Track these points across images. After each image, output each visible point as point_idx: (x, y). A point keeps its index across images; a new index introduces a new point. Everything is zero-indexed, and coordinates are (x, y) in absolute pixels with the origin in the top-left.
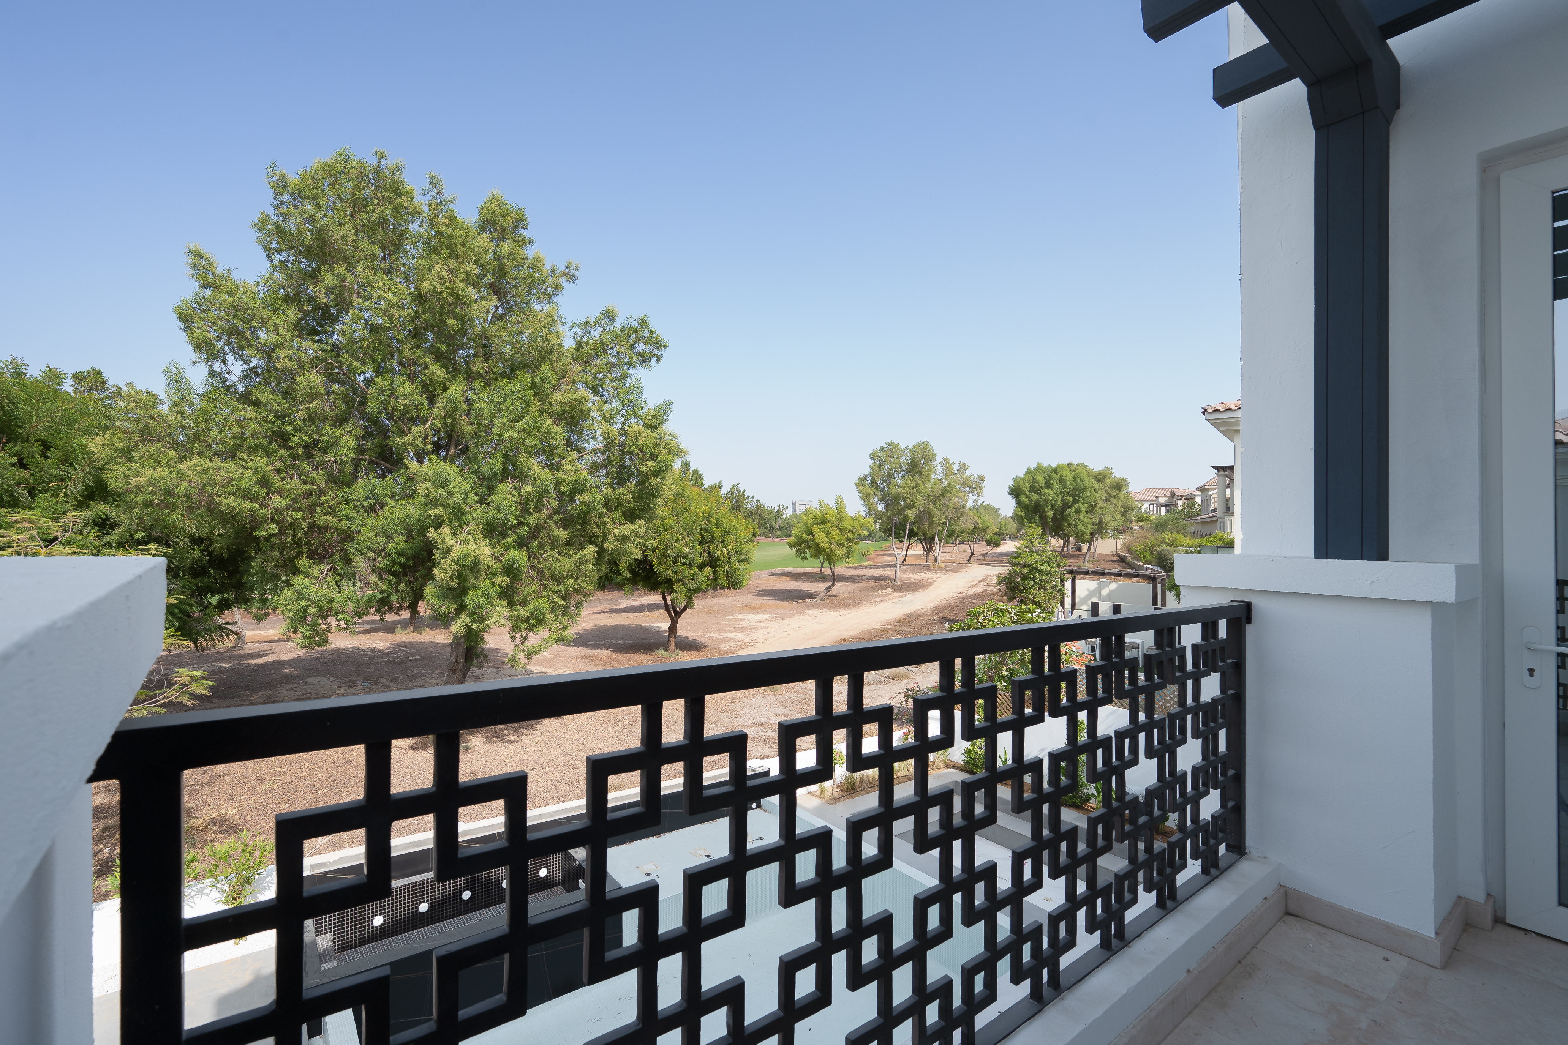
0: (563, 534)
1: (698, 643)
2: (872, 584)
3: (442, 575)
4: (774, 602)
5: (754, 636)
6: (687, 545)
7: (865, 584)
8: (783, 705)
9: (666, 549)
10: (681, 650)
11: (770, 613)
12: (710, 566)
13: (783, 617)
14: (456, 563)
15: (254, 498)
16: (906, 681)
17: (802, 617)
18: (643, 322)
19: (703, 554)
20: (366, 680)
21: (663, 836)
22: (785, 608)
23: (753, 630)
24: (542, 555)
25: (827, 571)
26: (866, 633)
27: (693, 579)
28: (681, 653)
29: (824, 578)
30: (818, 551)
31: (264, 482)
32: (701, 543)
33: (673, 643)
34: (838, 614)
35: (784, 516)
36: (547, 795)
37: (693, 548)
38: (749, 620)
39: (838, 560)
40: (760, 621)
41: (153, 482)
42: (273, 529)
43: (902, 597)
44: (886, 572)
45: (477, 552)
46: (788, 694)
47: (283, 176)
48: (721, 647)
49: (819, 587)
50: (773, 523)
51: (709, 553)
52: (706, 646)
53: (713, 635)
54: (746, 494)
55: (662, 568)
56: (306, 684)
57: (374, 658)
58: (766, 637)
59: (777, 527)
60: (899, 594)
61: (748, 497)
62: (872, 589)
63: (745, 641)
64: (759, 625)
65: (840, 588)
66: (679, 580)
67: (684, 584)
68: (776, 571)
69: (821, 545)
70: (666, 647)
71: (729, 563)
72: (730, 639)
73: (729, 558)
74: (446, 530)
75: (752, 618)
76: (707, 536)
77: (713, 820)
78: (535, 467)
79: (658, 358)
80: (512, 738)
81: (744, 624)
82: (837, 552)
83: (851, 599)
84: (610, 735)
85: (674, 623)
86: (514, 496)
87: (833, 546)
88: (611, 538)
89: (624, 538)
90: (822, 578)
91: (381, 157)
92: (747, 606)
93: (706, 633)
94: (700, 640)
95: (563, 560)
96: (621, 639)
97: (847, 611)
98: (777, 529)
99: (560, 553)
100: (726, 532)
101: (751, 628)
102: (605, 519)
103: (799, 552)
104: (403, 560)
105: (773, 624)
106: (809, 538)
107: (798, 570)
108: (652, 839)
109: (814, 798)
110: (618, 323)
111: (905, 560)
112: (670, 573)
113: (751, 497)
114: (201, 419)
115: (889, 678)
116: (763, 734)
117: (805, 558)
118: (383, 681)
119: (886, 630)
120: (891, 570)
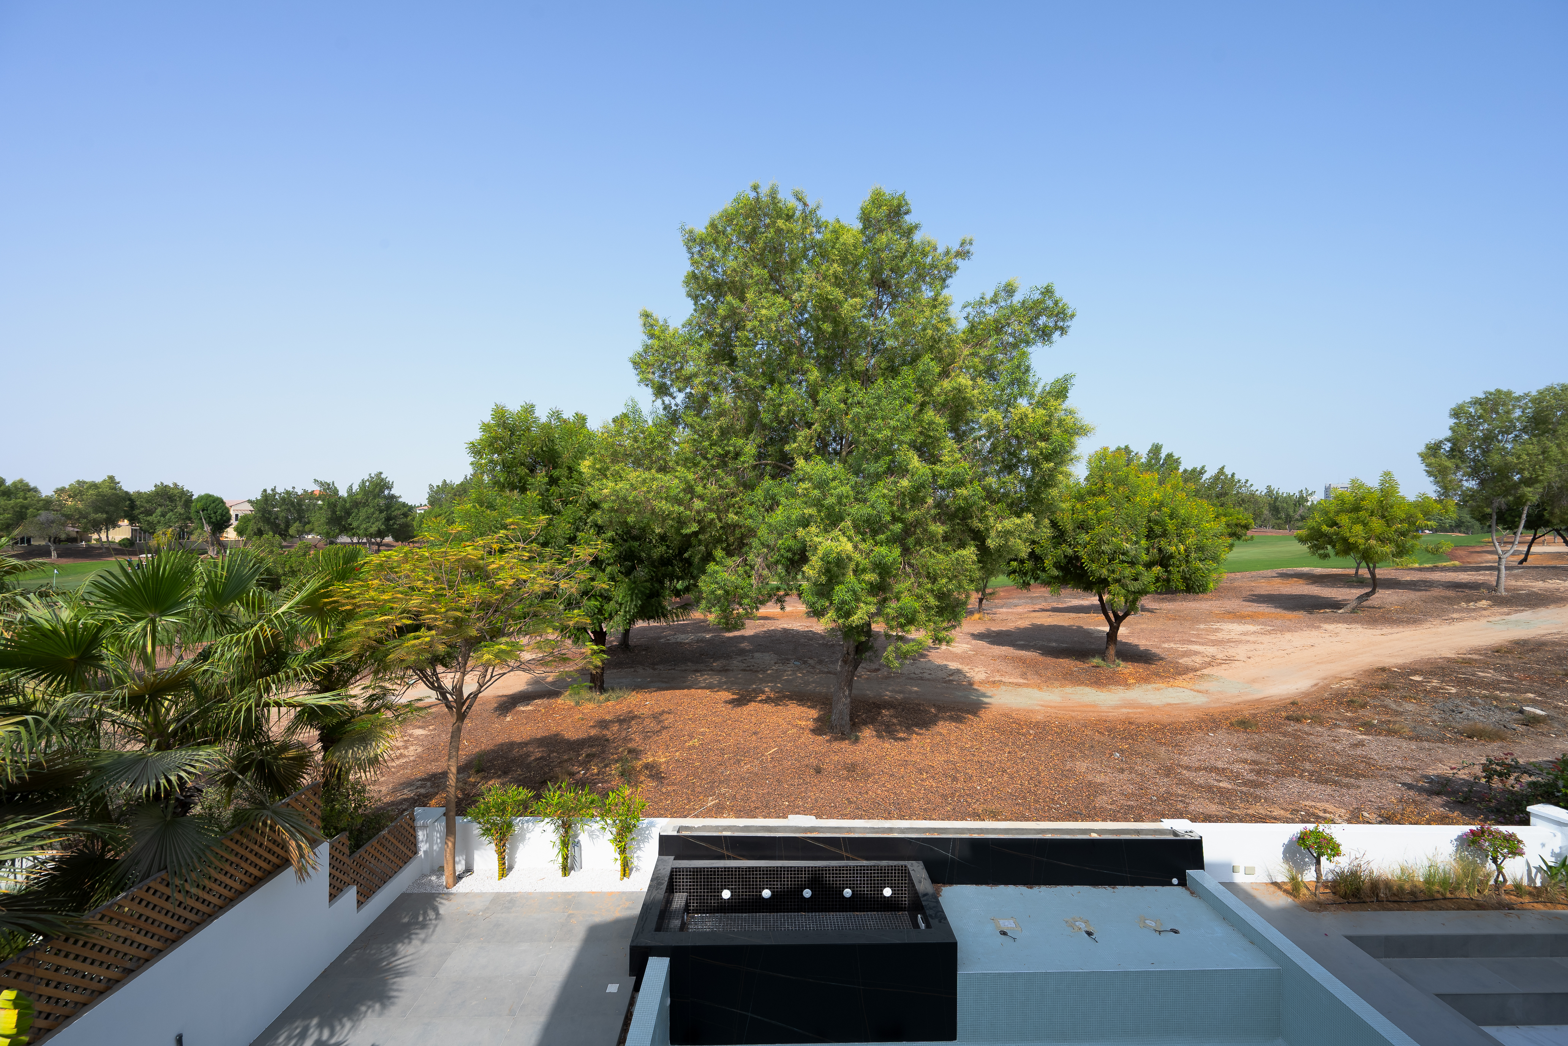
0: (939, 529)
1: (1150, 654)
2: (1451, 593)
3: (811, 572)
4: (1273, 610)
5: (1231, 652)
6: (1128, 540)
7: (1436, 592)
8: (1256, 748)
9: (1099, 544)
10: (1123, 660)
11: (1263, 624)
12: (1161, 565)
13: (1282, 630)
14: (822, 559)
15: (680, 502)
16: (1496, 745)
17: (1315, 633)
18: (1048, 291)
19: (1151, 550)
20: (798, 659)
21: (1036, 889)
22: (1290, 620)
23: (1232, 644)
24: (918, 552)
25: (1364, 572)
26: (1426, 663)
27: (1136, 580)
28: (1122, 664)
29: (1362, 582)
30: (1347, 548)
31: (689, 490)
32: (1148, 537)
33: (1112, 651)
34: (1378, 632)
35: (1309, 504)
36: (915, 804)
37: (1136, 543)
38: (1230, 631)
39: (1381, 560)
40: (1245, 634)
41: (615, 492)
42: (695, 527)
43: (1508, 614)
44: (1481, 577)
45: (839, 548)
46: (1268, 735)
47: (691, 232)
48: (1180, 661)
49: (1351, 594)
50: (1291, 513)
51: (1160, 550)
52: (1162, 659)
53: (1172, 645)
54: (1236, 477)
55: (1094, 566)
56: (753, 657)
57: (811, 640)
58: (1250, 654)
59: (1297, 517)
60: (1506, 610)
61: (1239, 481)
62: (1450, 601)
63: (1218, 657)
64: (1243, 638)
65: (1383, 596)
66: (1118, 581)
67: (1123, 586)
68: (1285, 570)
69: (1352, 540)
70: (1103, 654)
71: (1187, 562)
72: (1196, 653)
73: (1187, 556)
74: (813, 529)
75: (1234, 629)
76: (1158, 529)
77: (1109, 885)
78: (915, 462)
79: (1063, 331)
80: (901, 735)
81: (1220, 636)
82: (1379, 549)
83: (1407, 613)
84: (1007, 749)
85: (1114, 629)
86: (891, 490)
87: (1373, 542)
88: (993, 533)
89: (1007, 533)
90: (1359, 582)
91: (755, 188)
92: (1230, 613)
93: (1163, 642)
94: (1154, 650)
95: (941, 556)
96: (1055, 641)
97: (1400, 629)
98: (1297, 520)
99: (937, 550)
100: (1184, 524)
101: (1229, 641)
102: (987, 513)
103: (1315, 548)
104: (789, 555)
105: (1266, 639)
106: (1332, 530)
107: (1319, 571)
108: (1022, 889)
109: (1281, 893)
110: (1017, 298)
111: (1525, 560)
112: (1104, 572)
113: (1243, 481)
114: (648, 441)
115: (1462, 734)
116: (1216, 783)
117: (1326, 556)
118: (810, 661)
119: (1468, 662)
120: (1491, 575)
